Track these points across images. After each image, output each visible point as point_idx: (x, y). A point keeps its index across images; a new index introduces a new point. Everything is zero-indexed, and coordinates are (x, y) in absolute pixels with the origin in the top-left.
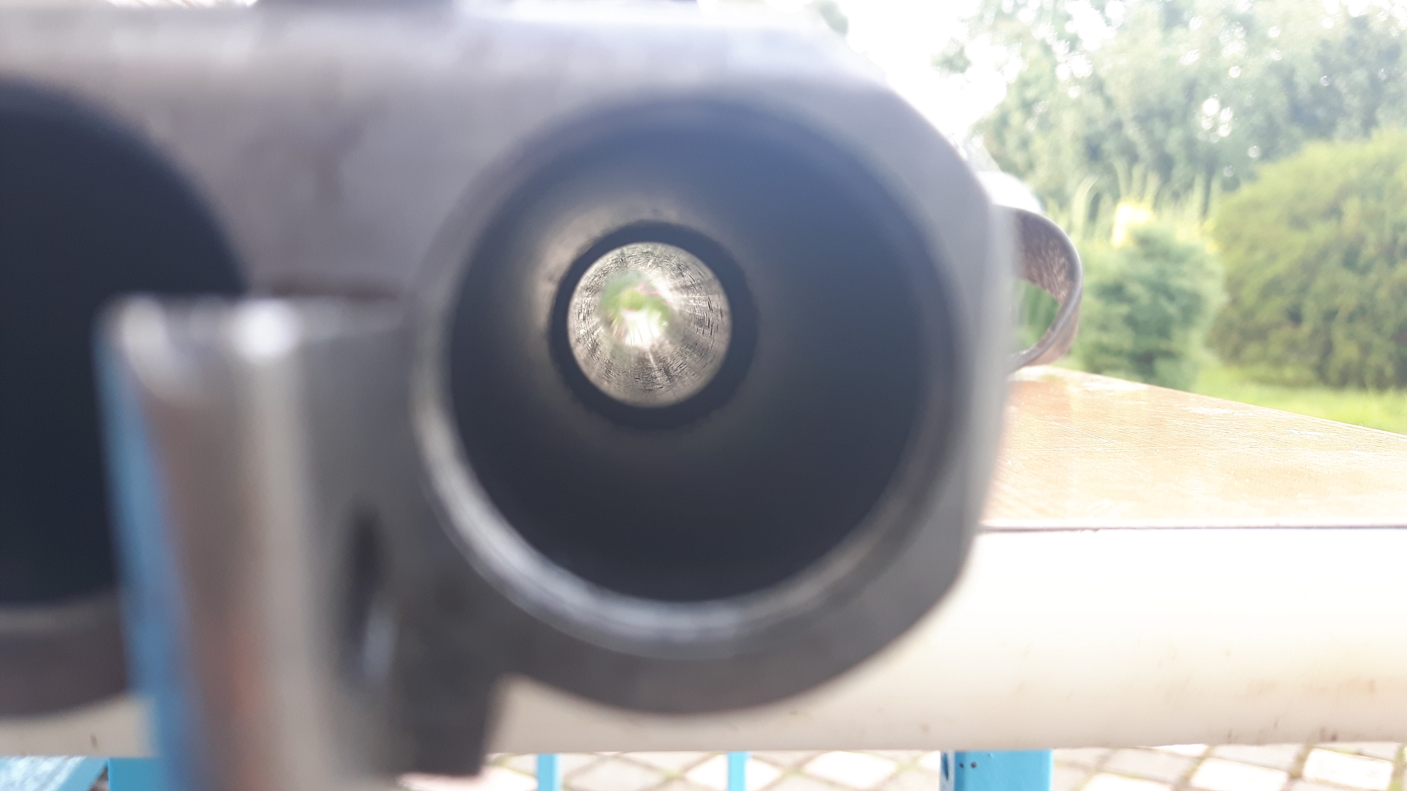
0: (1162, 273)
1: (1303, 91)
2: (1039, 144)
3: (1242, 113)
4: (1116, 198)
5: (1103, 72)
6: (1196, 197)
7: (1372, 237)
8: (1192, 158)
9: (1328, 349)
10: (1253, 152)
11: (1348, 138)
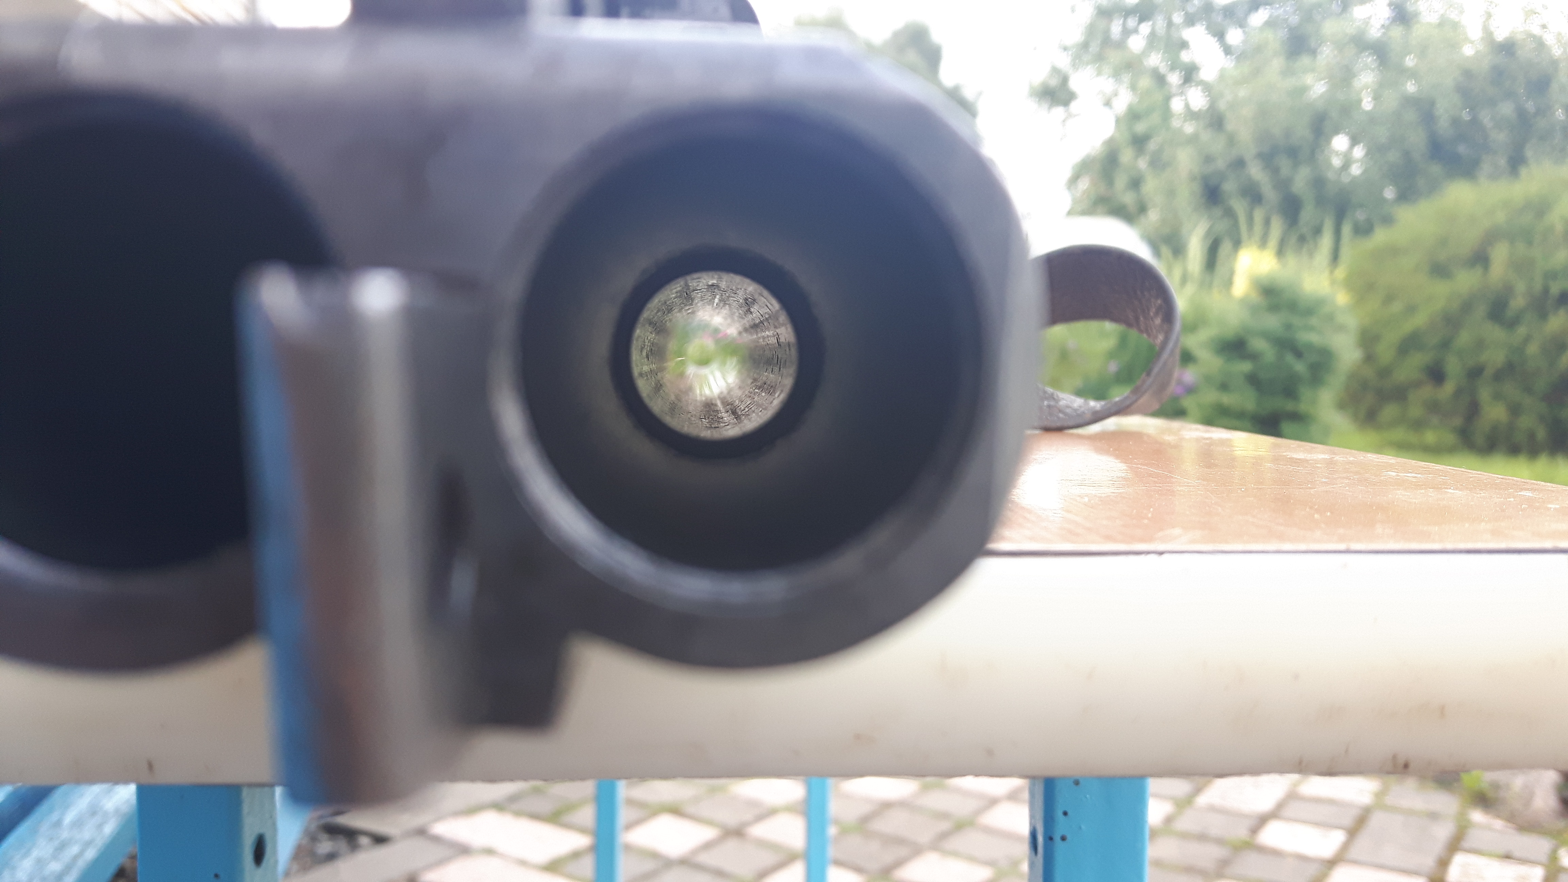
0: (1288, 327)
1: (1443, 125)
2: (1151, 186)
3: (1375, 151)
4: (1237, 244)
5: (1222, 105)
6: (1326, 241)
7: (1521, 287)
8: (1321, 201)
9: (1473, 410)
10: (1389, 193)
11: (1494, 177)
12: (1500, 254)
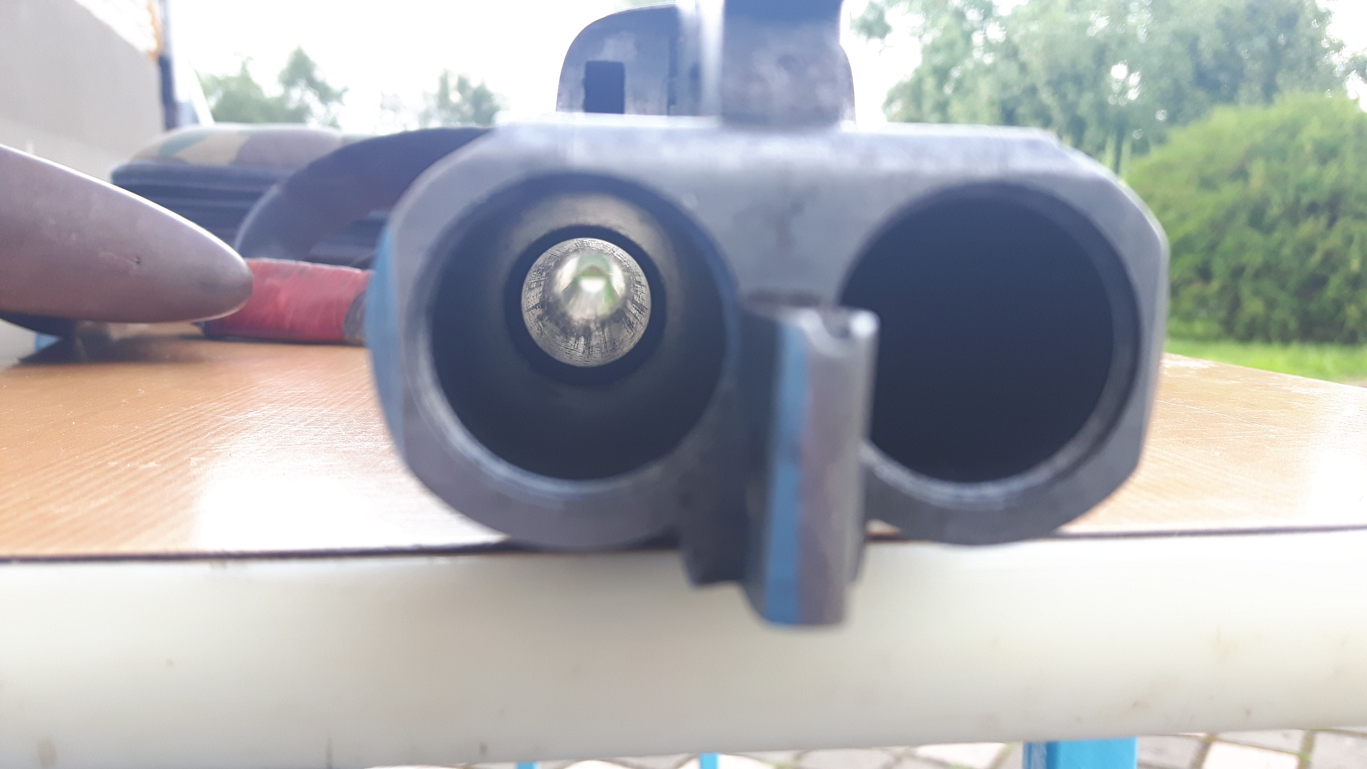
1: (1207, 57)
2: (957, 107)
3: (1149, 77)
5: (1016, 39)
6: (1108, 158)
7: (1276, 198)
8: (1102, 122)
9: (1236, 304)
10: (1161, 116)
11: (1251, 102)
12: (1258, 170)
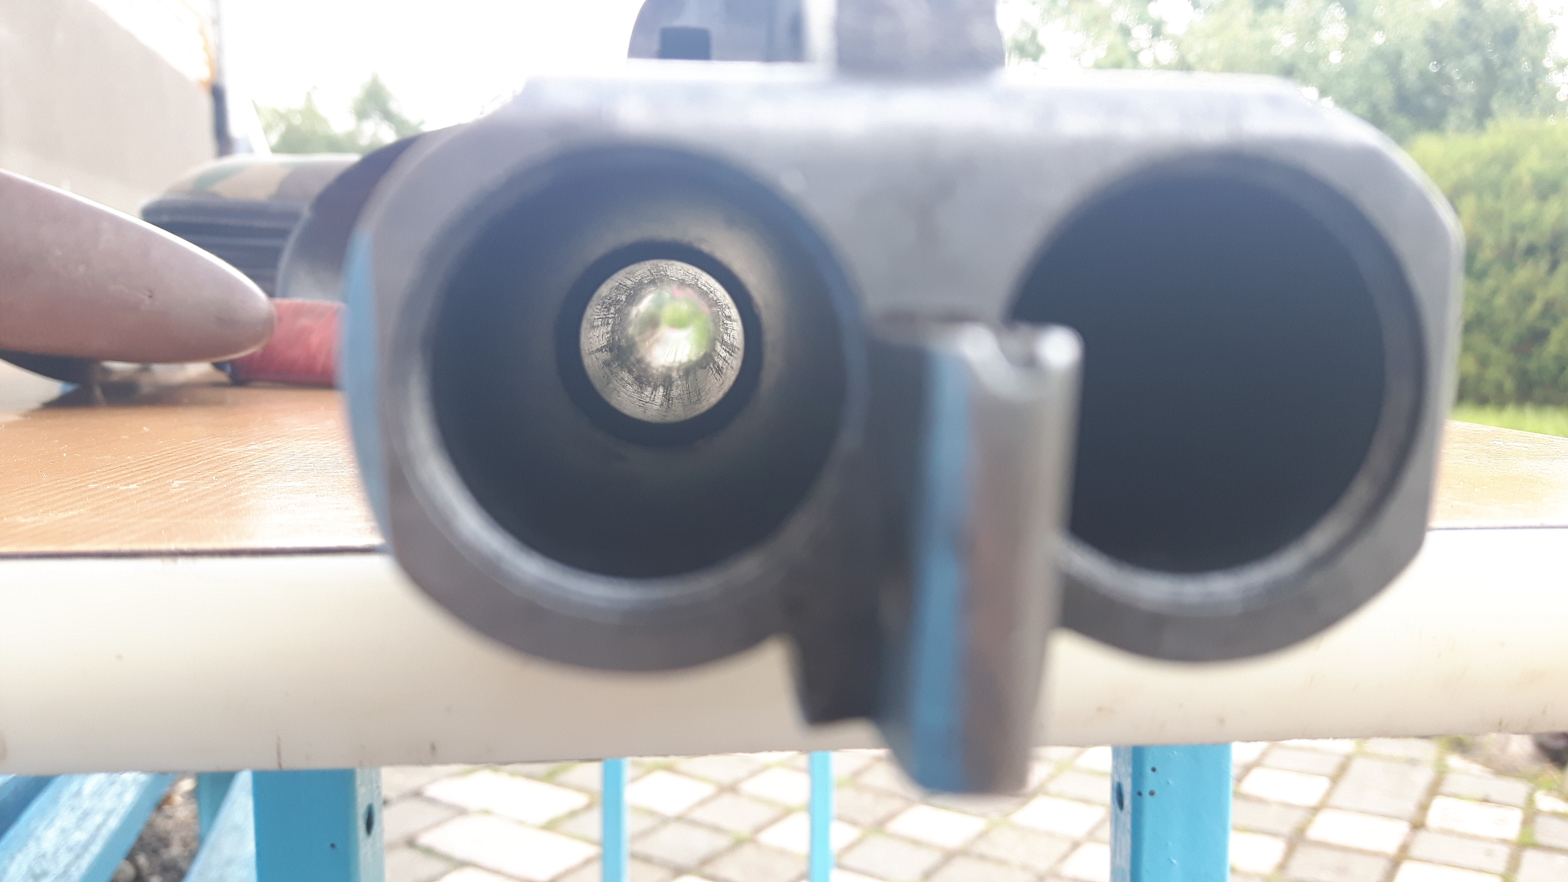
1: (1411, 79)
5: (1191, 58)
7: (1489, 239)
11: (1460, 130)
